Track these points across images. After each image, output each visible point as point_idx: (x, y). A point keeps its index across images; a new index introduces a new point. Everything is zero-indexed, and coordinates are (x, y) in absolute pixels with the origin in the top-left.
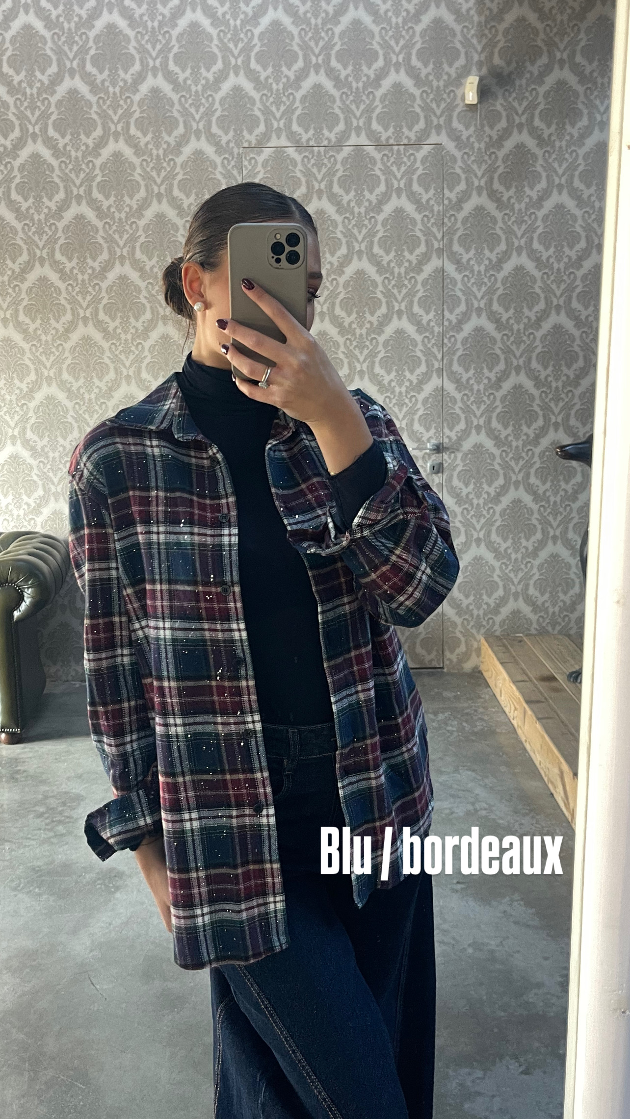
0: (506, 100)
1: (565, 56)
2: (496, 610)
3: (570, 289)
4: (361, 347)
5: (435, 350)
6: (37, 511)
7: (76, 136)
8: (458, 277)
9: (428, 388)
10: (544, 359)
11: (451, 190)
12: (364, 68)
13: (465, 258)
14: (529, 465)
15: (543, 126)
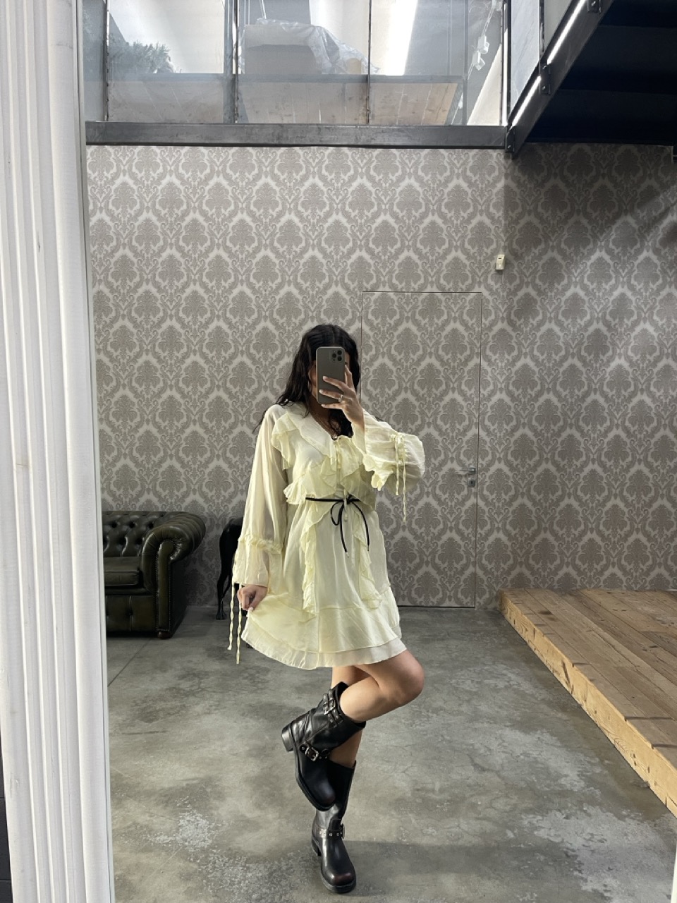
0: (519, 267)
1: (555, 244)
2: (508, 573)
3: (556, 379)
4: (429, 408)
5: (474, 412)
6: (229, 501)
7: (266, 282)
8: (489, 370)
9: (470, 434)
10: (539, 419)
11: (486, 319)
12: (437, 248)
13: (493, 358)
14: (530, 483)
15: (540, 283)
